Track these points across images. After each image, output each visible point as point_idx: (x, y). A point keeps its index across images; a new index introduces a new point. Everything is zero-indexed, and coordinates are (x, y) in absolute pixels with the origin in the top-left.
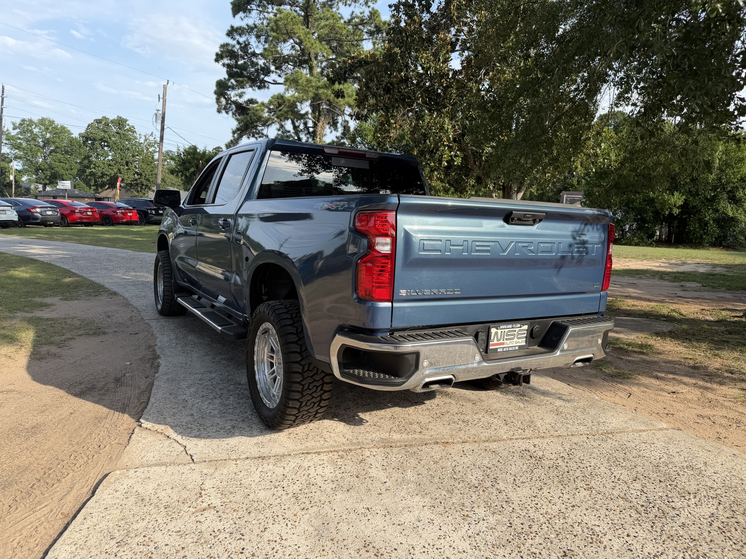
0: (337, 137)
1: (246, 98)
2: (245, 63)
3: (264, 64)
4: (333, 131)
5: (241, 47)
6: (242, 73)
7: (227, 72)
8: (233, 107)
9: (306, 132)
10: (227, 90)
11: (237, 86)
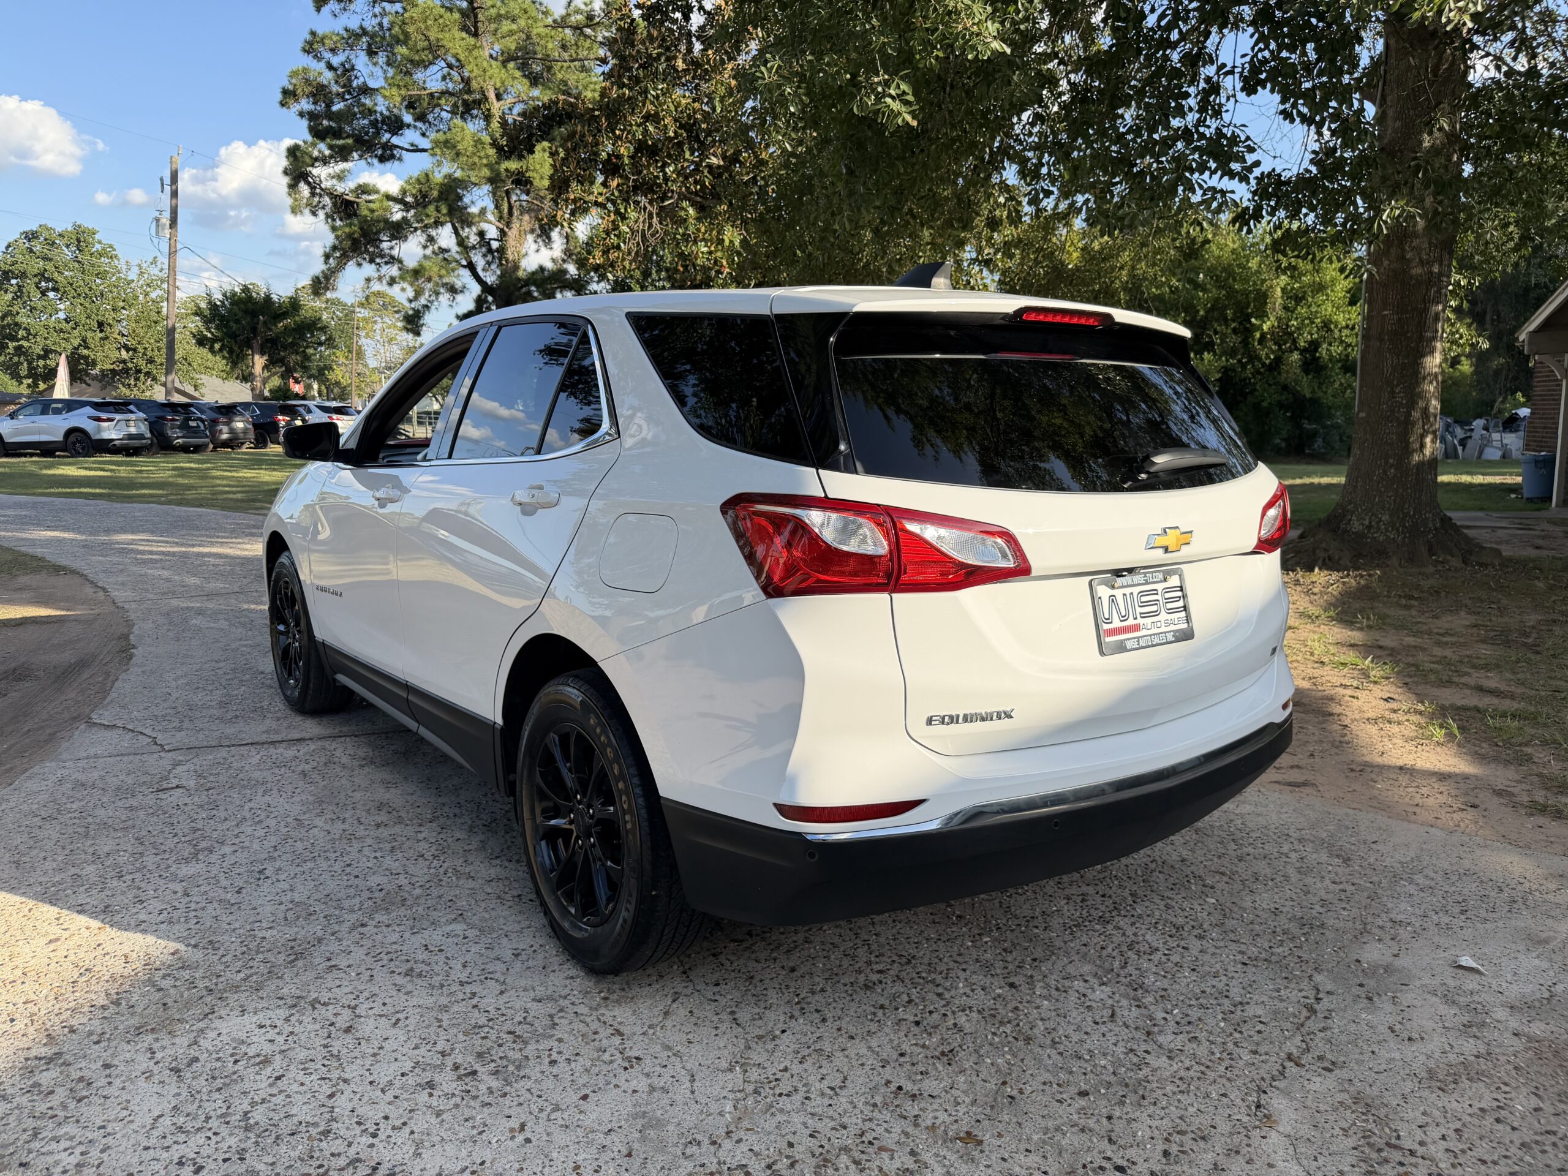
1: (352, 182)
2: (349, 108)
3: (389, 109)
5: (336, 76)
6: (341, 129)
7: (310, 128)
8: (327, 200)
9: (484, 250)
10: (313, 166)
11: (331, 157)
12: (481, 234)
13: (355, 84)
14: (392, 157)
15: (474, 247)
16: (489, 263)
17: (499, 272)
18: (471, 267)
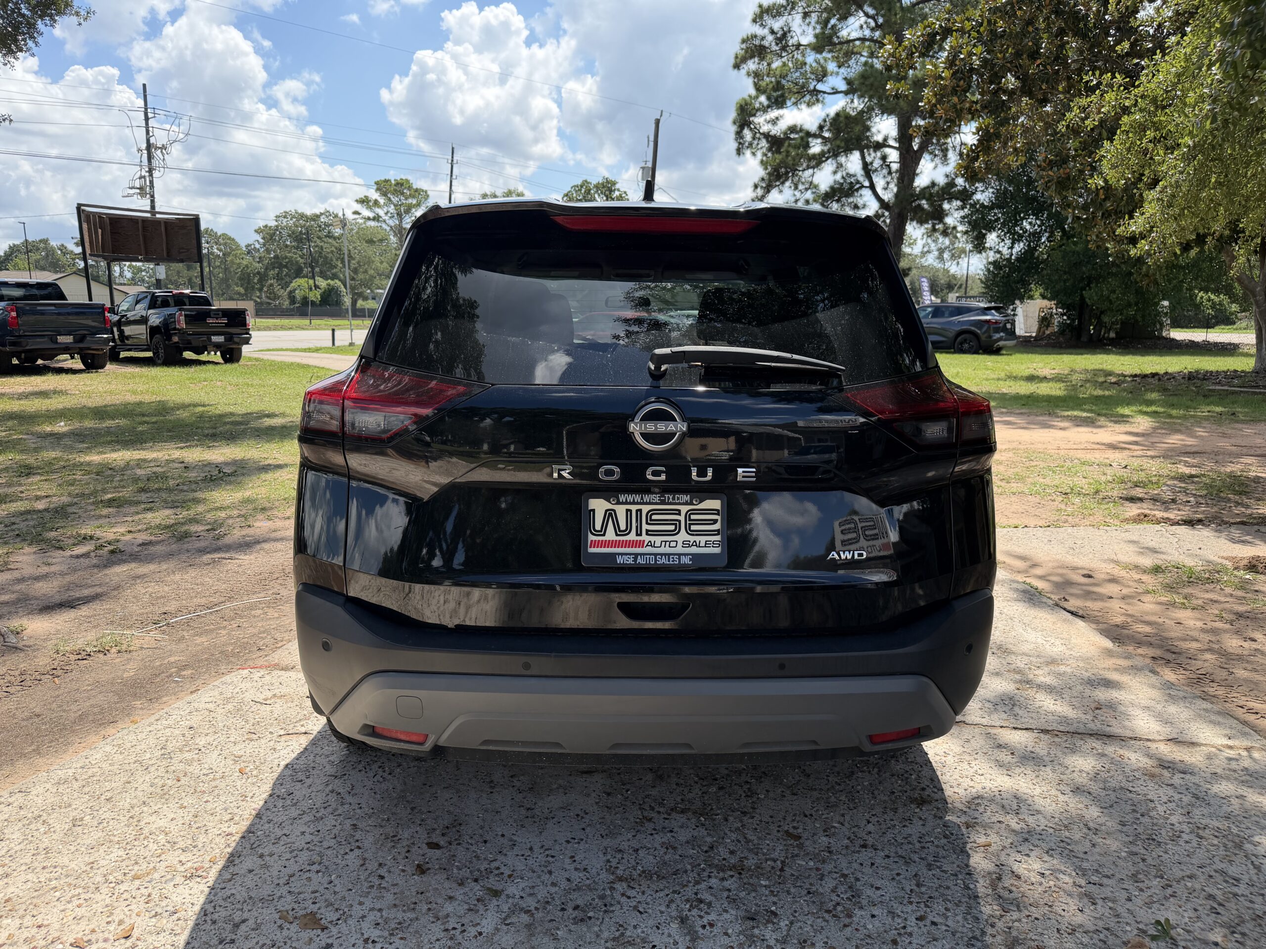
0: (947, 176)
1: (783, 125)
2: (784, 64)
3: (817, 61)
4: (940, 165)
5: (777, 39)
6: (778, 83)
7: (755, 84)
8: (764, 143)
9: (885, 171)
10: (754, 115)
11: (768, 107)
12: (884, 158)
13: (790, 43)
14: (818, 100)
15: (876, 170)
16: (888, 183)
17: (895, 190)
18: (872, 187)
